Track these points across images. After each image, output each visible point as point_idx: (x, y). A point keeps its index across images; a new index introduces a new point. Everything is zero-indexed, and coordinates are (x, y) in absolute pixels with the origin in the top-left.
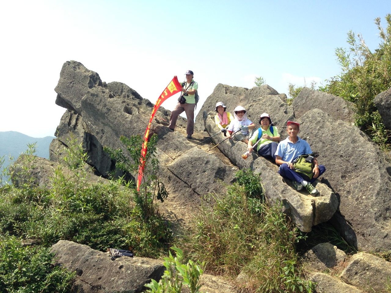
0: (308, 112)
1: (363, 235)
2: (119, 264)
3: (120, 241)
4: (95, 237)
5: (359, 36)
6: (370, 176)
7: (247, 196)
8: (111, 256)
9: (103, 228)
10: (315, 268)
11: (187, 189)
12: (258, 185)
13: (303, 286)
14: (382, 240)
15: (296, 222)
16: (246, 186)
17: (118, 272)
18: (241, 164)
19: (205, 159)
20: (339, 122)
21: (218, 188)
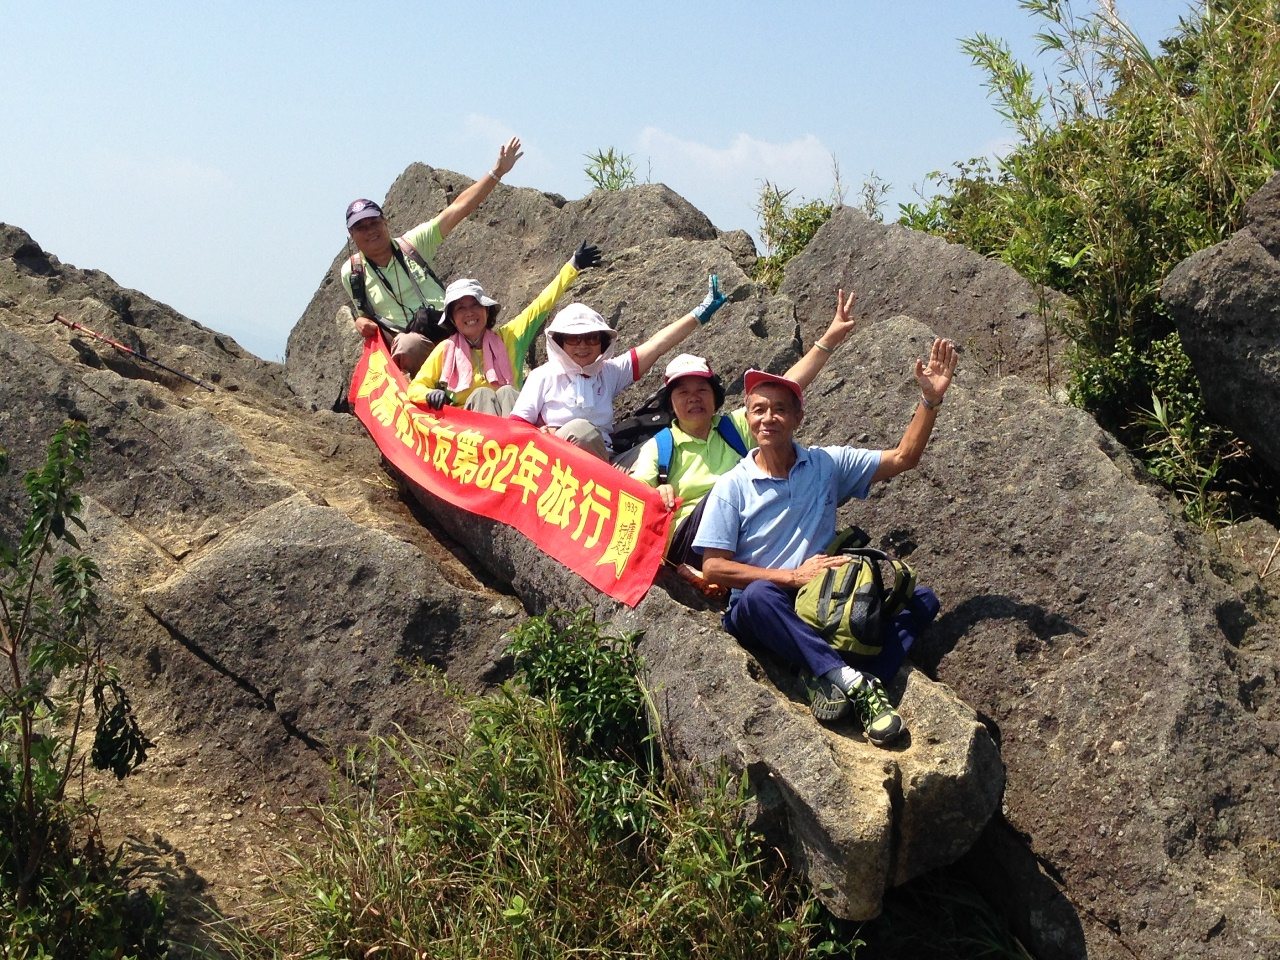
0: (865, 330)
1: (1114, 925)
6: (1144, 644)
7: (571, 749)
12: (629, 694)
14: (1200, 946)
15: (812, 875)
16: (564, 698)
18: (539, 585)
19: (348, 558)
20: (1003, 383)
21: (418, 710)
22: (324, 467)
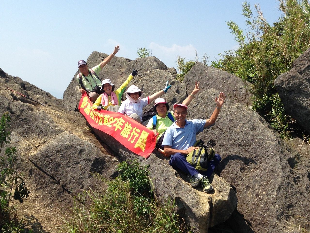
0: (203, 92)
5: (256, 7)
6: (271, 168)
7: (132, 194)
11: (55, 186)
12: (146, 180)
15: (191, 225)
16: (131, 181)
18: (124, 154)
19: (78, 147)
20: (236, 105)
21: (95, 184)
22: (72, 125)
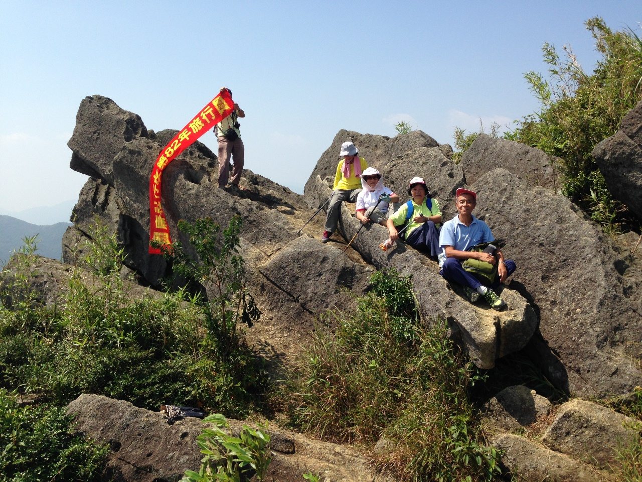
0: (487, 173)
1: (578, 371)
2: (181, 430)
3: (182, 393)
4: (140, 387)
6: (588, 275)
7: (390, 313)
8: (167, 418)
9: (154, 371)
10: (501, 427)
11: (293, 305)
12: (408, 295)
13: (482, 456)
14: (609, 378)
15: (470, 354)
16: (387, 297)
17: (180, 444)
19: (320, 254)
21: (343, 302)
22: (313, 226)
